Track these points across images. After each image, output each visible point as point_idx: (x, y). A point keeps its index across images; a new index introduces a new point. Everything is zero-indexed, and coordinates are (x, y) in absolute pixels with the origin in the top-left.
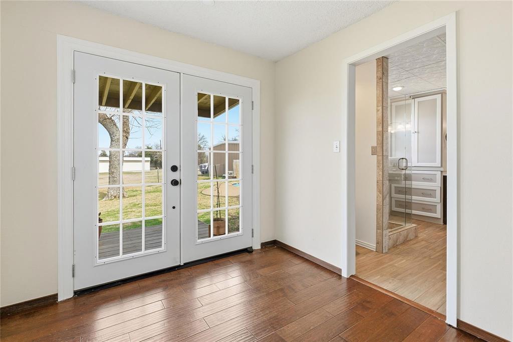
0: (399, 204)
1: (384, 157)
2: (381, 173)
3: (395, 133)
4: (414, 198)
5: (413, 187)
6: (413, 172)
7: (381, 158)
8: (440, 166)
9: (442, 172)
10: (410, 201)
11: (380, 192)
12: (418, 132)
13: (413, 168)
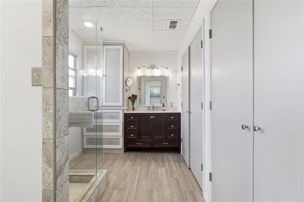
0: (91, 141)
1: (58, 92)
2: (51, 124)
3: (87, 76)
4: (104, 134)
5: (104, 124)
6: (104, 111)
7: (51, 92)
8: (122, 105)
9: (123, 110)
10: (101, 137)
11: (48, 162)
12: (106, 76)
13: (104, 108)
